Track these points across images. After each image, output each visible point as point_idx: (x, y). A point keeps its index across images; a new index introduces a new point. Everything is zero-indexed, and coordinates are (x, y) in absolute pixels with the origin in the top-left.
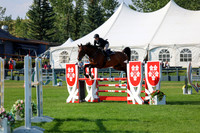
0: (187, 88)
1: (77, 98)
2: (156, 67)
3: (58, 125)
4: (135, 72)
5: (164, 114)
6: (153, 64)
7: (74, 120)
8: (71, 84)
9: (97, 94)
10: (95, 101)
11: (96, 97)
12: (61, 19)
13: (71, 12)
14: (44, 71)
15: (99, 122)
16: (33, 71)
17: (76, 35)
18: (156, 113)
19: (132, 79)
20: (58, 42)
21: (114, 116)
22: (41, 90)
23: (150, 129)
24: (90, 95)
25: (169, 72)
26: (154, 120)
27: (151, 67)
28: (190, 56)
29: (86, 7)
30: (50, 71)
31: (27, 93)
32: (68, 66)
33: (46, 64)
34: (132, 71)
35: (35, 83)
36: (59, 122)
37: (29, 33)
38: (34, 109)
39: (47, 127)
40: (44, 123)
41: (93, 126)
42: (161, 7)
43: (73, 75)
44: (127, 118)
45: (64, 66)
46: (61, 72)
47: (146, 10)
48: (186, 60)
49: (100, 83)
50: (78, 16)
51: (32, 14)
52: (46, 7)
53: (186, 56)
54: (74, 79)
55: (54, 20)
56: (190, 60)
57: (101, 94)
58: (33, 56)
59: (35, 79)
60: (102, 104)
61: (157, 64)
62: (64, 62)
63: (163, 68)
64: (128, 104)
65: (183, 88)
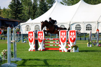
0: (89, 44)
1: (34, 49)
2: (74, 33)
3: (24, 62)
4: (63, 36)
5: (78, 57)
6: (72, 32)
7: (32, 60)
8: (31, 41)
9: (44, 47)
10: (43, 50)
11: (44, 48)
12: (26, 9)
13: (31, 5)
14: (17, 35)
15: (45, 61)
16: (12, 35)
17: (34, 17)
18: (74, 56)
19: (62, 39)
20: (25, 20)
21: (53, 58)
22: (16, 44)
23: (71, 64)
24: (41, 47)
25: (80, 36)
26: (73, 60)
27: (71, 33)
28: (91, 27)
29: (38, 3)
30: (20, 35)
31: (9, 46)
32: (29, 33)
33: (18, 32)
34: (62, 35)
35: (13, 41)
36: (25, 61)
37: (10, 16)
38: (12, 54)
39: (19, 63)
40: (17, 61)
41: (42, 63)
42: (77, 3)
43: (32, 37)
44: (59, 59)
45: (27, 33)
46: (26, 36)
47: (69, 4)
48: (89, 30)
49: (46, 41)
50: (34, 7)
51: (11, 6)
52: (18, 3)
53: (89, 27)
54: (32, 39)
55: (22, 9)
56: (91, 30)
57: (46, 47)
58: (12, 27)
59: (13, 39)
60: (46, 52)
61: (74, 31)
62: (27, 30)
63: (77, 34)
64: (60, 52)
65: (88, 44)
